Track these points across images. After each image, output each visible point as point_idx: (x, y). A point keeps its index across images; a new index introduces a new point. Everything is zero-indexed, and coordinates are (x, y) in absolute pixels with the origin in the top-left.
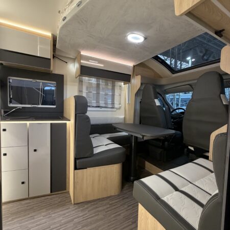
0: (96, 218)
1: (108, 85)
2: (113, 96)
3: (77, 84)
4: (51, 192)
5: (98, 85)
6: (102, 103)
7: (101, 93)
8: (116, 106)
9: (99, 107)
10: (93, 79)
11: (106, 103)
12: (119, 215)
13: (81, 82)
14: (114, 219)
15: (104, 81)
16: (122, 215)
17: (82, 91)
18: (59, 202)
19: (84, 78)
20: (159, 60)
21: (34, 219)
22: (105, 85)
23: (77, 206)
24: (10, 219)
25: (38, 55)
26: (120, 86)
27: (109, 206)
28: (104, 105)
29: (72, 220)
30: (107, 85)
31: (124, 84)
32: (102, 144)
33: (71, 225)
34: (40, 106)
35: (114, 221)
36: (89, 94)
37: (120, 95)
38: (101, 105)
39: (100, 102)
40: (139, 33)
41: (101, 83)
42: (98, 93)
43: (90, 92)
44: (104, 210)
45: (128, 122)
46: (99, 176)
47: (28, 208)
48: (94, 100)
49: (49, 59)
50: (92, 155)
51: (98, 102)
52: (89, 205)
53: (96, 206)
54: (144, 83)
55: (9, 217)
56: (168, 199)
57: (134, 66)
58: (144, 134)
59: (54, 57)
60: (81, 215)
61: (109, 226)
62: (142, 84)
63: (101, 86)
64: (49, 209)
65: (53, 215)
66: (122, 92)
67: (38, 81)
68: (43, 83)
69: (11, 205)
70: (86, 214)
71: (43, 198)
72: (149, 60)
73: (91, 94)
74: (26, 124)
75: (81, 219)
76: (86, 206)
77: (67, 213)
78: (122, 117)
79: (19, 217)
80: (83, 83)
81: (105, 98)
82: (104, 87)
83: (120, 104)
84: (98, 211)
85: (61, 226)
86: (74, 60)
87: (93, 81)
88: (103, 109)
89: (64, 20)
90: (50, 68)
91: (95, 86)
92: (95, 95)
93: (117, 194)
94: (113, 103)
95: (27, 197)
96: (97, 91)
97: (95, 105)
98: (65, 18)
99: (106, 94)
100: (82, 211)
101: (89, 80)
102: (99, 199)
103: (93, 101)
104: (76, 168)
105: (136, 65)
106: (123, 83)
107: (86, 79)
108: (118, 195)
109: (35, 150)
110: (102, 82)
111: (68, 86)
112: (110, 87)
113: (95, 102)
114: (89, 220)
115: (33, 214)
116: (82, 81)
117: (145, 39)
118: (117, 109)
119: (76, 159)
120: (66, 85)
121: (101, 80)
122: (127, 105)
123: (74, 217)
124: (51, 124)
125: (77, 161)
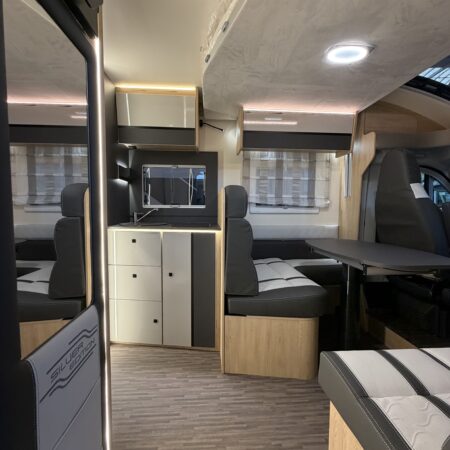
0: (257, 406)
1: (300, 161)
2: (312, 182)
3: (241, 165)
4: (193, 345)
5: (279, 164)
6: (287, 198)
7: (285, 178)
8: (319, 202)
9: (280, 205)
10: (270, 153)
11: (296, 198)
12: (303, 417)
13: (247, 160)
14: (290, 420)
15: (291, 154)
16: (308, 419)
17: (248, 178)
18: (203, 364)
19: (252, 153)
20: (428, 86)
21: (165, 377)
22: (294, 161)
23: (227, 378)
24: (138, 367)
25: (185, 126)
26: (329, 161)
27: (284, 395)
28: (291, 203)
29: (217, 397)
30: (298, 161)
31: (337, 156)
32: (280, 276)
33: (214, 403)
34: (190, 206)
35: (289, 423)
36: (262, 182)
37: (328, 180)
38: (285, 202)
39: (284, 196)
40: (352, 42)
41: (285, 158)
42: (279, 180)
43: (265, 179)
44: (274, 398)
45: (345, 236)
46: (269, 335)
47: (161, 359)
48: (271, 193)
49: (194, 129)
50: (256, 293)
51: (278, 195)
52: (250, 382)
53: (261, 387)
54: (385, 149)
55: (137, 365)
56: (386, 403)
57: (359, 114)
58: (368, 263)
59: (201, 124)
60: (232, 393)
61: (277, 429)
62: (378, 151)
63: (285, 165)
64: (187, 370)
65: (190, 380)
66: (333, 173)
67: (180, 166)
68: (193, 169)
69: (141, 349)
70: (240, 395)
71: (180, 351)
72: (395, 91)
73: (265, 181)
74: (159, 233)
75: (230, 400)
76: (243, 383)
77: (212, 383)
78: (334, 225)
79: (149, 369)
80: (251, 163)
81: (294, 188)
82: (291, 165)
83: (327, 198)
84: (263, 397)
85: (199, 399)
86: (234, 123)
87: (270, 156)
88: (289, 210)
89: (207, 61)
90: (194, 143)
91: (272, 166)
92: (274, 183)
93: (305, 378)
94: (311, 198)
95: (160, 343)
96: (277, 175)
97: (274, 202)
98: (209, 56)
99: (296, 181)
100: (235, 387)
101: (262, 156)
102: (268, 378)
103: (269, 196)
104: (226, 312)
105: (365, 111)
106: (334, 155)
107: (255, 154)
108: (308, 382)
109: (171, 275)
110: (287, 157)
111: (225, 171)
112: (304, 164)
113: (273, 196)
114: (244, 407)
115: (165, 370)
116: (249, 159)
117: (371, 50)
118: (320, 208)
119: (226, 297)
120: (222, 168)
121: (285, 154)
122: (344, 200)
123: (221, 393)
124: (192, 234)
125: (229, 300)
